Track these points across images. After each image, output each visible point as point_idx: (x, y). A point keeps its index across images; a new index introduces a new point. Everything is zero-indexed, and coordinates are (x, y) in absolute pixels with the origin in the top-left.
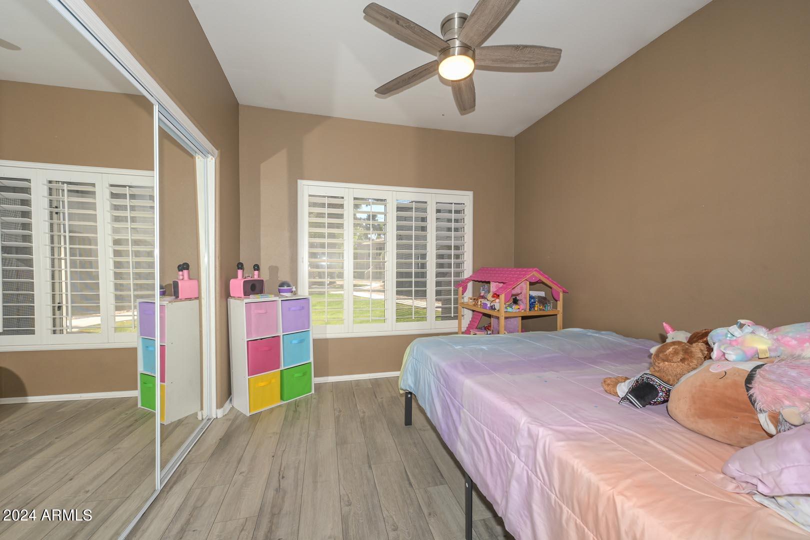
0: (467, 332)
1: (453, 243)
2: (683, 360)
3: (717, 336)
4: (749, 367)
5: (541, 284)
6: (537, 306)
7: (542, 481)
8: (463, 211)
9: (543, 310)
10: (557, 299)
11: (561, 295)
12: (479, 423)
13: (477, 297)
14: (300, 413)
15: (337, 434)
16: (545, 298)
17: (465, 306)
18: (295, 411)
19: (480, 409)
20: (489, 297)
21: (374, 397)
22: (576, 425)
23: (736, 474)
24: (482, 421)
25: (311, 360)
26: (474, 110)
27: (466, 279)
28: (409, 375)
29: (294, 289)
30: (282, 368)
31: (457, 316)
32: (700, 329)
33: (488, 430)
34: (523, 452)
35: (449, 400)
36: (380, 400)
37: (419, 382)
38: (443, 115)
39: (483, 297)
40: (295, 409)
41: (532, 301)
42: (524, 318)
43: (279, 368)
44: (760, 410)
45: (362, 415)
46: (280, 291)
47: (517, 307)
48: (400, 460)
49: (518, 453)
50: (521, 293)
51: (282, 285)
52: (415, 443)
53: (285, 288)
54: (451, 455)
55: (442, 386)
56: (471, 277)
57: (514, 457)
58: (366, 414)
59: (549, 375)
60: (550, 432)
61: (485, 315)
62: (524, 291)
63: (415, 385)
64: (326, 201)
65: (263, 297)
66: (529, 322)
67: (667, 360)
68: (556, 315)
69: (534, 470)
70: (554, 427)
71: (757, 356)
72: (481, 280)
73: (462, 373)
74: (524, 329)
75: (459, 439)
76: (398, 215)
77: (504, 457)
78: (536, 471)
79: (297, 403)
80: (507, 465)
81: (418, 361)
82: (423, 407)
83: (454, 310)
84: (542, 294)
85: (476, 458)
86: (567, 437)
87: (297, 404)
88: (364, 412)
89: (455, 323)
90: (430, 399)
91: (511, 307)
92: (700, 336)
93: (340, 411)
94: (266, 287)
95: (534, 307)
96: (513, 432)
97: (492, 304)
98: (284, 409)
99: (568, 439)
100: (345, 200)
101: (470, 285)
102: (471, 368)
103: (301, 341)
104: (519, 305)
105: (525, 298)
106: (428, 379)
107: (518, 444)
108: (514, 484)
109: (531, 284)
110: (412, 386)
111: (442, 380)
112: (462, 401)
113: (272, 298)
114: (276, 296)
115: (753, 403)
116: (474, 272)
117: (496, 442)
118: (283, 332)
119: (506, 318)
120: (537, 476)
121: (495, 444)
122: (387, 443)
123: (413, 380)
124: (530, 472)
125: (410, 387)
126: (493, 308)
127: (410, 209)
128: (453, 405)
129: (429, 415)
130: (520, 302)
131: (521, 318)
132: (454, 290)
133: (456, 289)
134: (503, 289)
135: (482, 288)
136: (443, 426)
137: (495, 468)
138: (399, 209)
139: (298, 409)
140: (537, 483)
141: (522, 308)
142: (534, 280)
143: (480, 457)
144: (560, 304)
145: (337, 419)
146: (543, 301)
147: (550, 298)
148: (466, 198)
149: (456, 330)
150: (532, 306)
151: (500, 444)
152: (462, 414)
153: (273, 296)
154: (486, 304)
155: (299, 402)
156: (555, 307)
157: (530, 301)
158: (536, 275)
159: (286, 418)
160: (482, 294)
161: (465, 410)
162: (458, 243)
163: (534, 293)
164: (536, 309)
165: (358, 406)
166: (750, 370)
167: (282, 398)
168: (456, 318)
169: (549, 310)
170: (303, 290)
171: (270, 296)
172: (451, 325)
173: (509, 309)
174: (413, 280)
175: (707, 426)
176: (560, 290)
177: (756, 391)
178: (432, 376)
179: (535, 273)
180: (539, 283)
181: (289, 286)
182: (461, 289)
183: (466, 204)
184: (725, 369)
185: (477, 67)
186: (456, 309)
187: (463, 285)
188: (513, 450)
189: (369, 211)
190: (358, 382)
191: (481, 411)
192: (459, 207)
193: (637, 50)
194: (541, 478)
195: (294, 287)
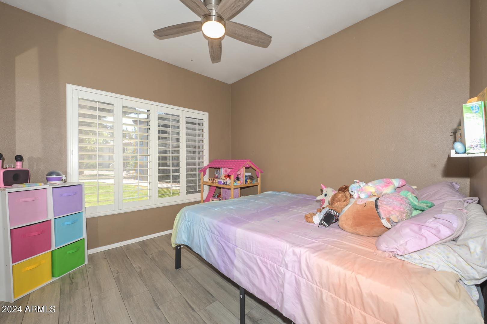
0: (207, 200)
1: (197, 144)
2: (345, 201)
3: (354, 188)
4: (373, 199)
5: (251, 169)
6: (249, 181)
7: (307, 279)
8: (202, 124)
9: (252, 183)
10: (258, 176)
11: (260, 174)
12: (252, 254)
13: (212, 178)
14: (77, 284)
15: (120, 291)
16: (252, 176)
17: (205, 183)
18: (72, 283)
19: (252, 245)
20: (223, 177)
21: (145, 255)
22: (313, 243)
23: (384, 249)
24: (255, 253)
25: (85, 236)
26: (220, 61)
27: (205, 167)
28: (182, 233)
29: (64, 178)
30: (54, 248)
31: (200, 190)
32: (342, 185)
33: (260, 257)
34: (290, 265)
35: (224, 245)
36: (150, 256)
37: (193, 237)
38: (192, 60)
39: (217, 178)
40: (71, 282)
41: (246, 178)
42: (241, 188)
43: (50, 249)
44: (383, 218)
45: (138, 270)
46: (48, 180)
47: (239, 182)
48: (180, 295)
49: (286, 266)
50: (240, 174)
51: (50, 174)
52: (187, 280)
53: (54, 177)
54: (229, 280)
55: (216, 236)
56: (208, 165)
57: (283, 270)
58: (143, 269)
59: (277, 218)
60: (307, 249)
61: (218, 187)
62: (242, 173)
63: (188, 239)
64: (98, 105)
65: (30, 185)
66: (245, 190)
67: (340, 201)
68: (258, 185)
69: (300, 274)
70: (306, 246)
71: (372, 194)
72: (214, 168)
73: (232, 225)
74: (242, 194)
75: (235, 269)
76: (159, 123)
77: (275, 271)
78: (302, 275)
79: (71, 275)
80: (278, 276)
81: (192, 222)
82: (199, 253)
83: (198, 187)
84: (250, 174)
85: (251, 277)
86: (316, 249)
87: (71, 277)
88: (140, 268)
89: (199, 195)
90: (205, 246)
91: (236, 182)
92: (344, 189)
93: (118, 273)
94: (32, 177)
95: (248, 182)
96: (280, 255)
97: (225, 181)
98: (58, 285)
99: (317, 251)
100: (114, 107)
101: (207, 170)
102: (236, 222)
103: (74, 222)
104: (240, 181)
105: (243, 176)
106: (203, 233)
107: (286, 261)
108: (286, 286)
109: (246, 168)
110: (186, 240)
111: (216, 232)
112: (235, 242)
113: (41, 186)
114: (45, 184)
115: (380, 216)
116: (209, 162)
117: (267, 263)
118: (54, 216)
119: (234, 189)
120: (303, 277)
121: (266, 265)
122: (166, 285)
123: (187, 236)
124: (297, 276)
125: (184, 241)
126: (225, 184)
127: (168, 119)
128: (228, 247)
129: (205, 257)
130: (240, 179)
131: (240, 189)
132: (198, 174)
133: (199, 173)
134: (232, 172)
135: (216, 172)
136: (220, 263)
137: (268, 281)
138: (160, 118)
139: (73, 281)
140: (303, 281)
141: (241, 183)
142: (248, 166)
143: (254, 275)
144: (259, 179)
145: (117, 280)
146: (251, 178)
147: (255, 176)
148: (204, 116)
149: (200, 199)
150: (246, 181)
151: (270, 264)
152: (236, 252)
153: (42, 184)
154: (221, 182)
155: (73, 275)
156: (257, 181)
157: (245, 178)
158: (249, 164)
159: (62, 293)
160: (216, 176)
161: (238, 248)
162: (200, 144)
163: (247, 174)
164: (249, 182)
165: (133, 264)
166: (374, 201)
167: (53, 276)
168: (199, 191)
169: (254, 183)
170: (73, 178)
171: (39, 184)
172: (196, 197)
173: (235, 184)
174: (171, 168)
175: (360, 230)
176: (259, 171)
177: (380, 210)
178: (206, 231)
179: (248, 162)
180: (251, 168)
181: (59, 175)
182: (202, 173)
183: (204, 120)
184: (364, 202)
185: (226, 33)
186: (199, 186)
187: (203, 170)
188: (282, 265)
189: (137, 117)
190: (127, 247)
191: (253, 246)
192: (200, 122)
193: (296, 52)
194: (306, 277)
195: (64, 176)
